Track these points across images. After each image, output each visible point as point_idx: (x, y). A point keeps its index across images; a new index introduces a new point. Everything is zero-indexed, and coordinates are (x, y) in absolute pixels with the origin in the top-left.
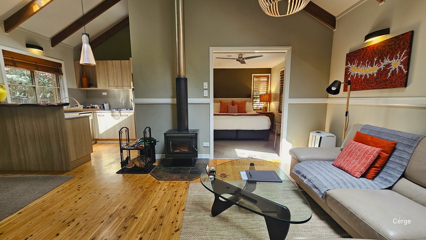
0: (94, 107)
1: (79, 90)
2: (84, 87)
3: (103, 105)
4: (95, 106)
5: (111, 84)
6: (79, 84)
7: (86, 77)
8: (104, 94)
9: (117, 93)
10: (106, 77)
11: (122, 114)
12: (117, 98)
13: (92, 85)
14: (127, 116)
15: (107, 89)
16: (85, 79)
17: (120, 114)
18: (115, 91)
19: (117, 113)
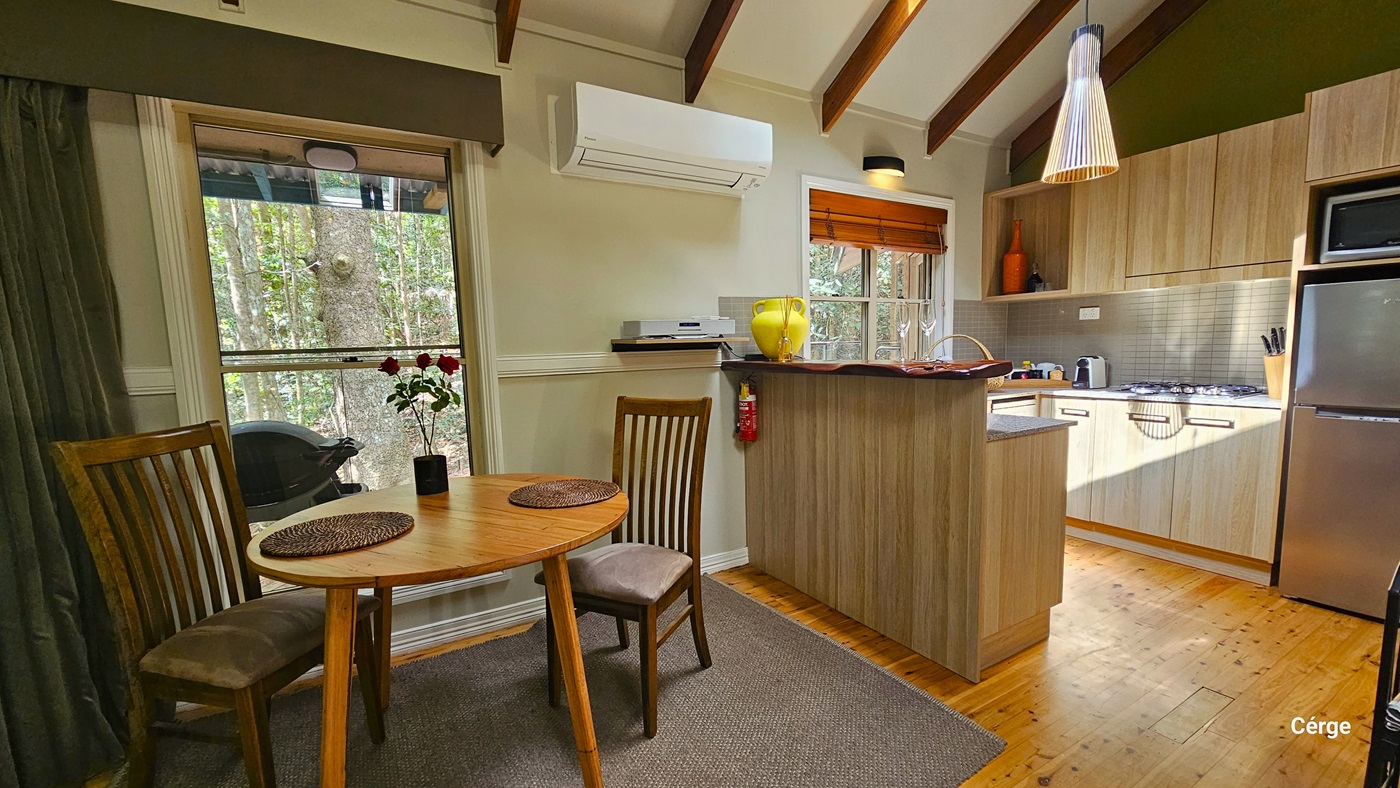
0: (1037, 375)
1: (988, 304)
2: (1008, 290)
3: (1083, 364)
4: (1045, 367)
5: (1143, 262)
6: (991, 282)
7: (1020, 250)
8: (1089, 314)
9: (1156, 305)
10: (1120, 236)
11: (1193, 412)
12: (1154, 330)
13: (1040, 281)
14: (1231, 426)
15: (1118, 290)
16: (1014, 261)
17: (1184, 414)
18: (1146, 300)
19: (1162, 406)
